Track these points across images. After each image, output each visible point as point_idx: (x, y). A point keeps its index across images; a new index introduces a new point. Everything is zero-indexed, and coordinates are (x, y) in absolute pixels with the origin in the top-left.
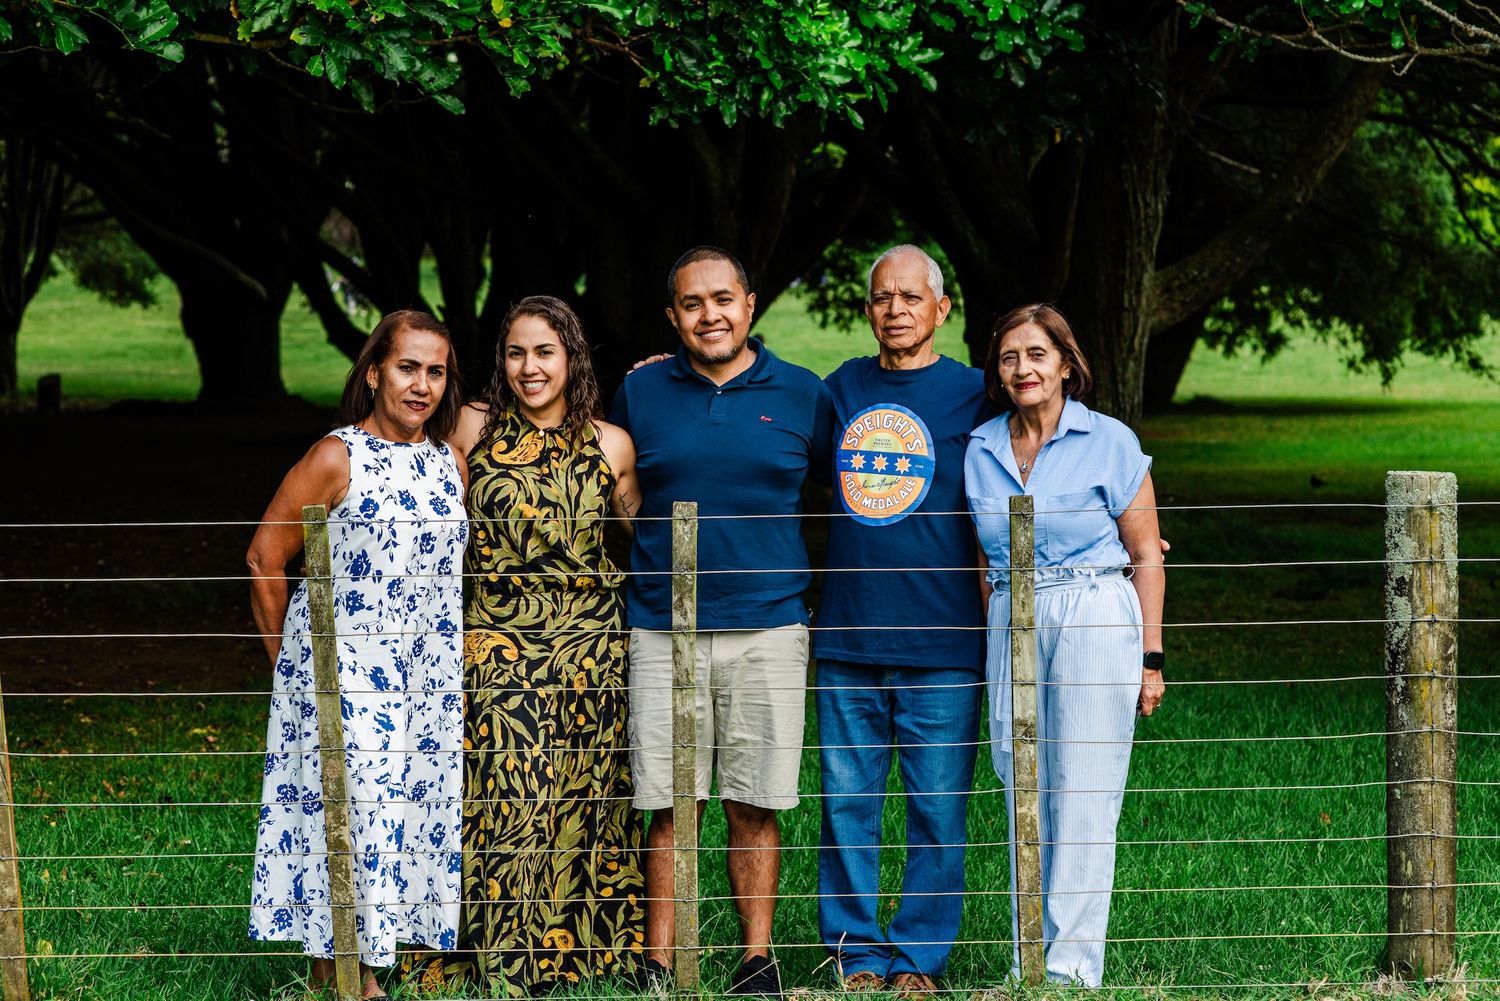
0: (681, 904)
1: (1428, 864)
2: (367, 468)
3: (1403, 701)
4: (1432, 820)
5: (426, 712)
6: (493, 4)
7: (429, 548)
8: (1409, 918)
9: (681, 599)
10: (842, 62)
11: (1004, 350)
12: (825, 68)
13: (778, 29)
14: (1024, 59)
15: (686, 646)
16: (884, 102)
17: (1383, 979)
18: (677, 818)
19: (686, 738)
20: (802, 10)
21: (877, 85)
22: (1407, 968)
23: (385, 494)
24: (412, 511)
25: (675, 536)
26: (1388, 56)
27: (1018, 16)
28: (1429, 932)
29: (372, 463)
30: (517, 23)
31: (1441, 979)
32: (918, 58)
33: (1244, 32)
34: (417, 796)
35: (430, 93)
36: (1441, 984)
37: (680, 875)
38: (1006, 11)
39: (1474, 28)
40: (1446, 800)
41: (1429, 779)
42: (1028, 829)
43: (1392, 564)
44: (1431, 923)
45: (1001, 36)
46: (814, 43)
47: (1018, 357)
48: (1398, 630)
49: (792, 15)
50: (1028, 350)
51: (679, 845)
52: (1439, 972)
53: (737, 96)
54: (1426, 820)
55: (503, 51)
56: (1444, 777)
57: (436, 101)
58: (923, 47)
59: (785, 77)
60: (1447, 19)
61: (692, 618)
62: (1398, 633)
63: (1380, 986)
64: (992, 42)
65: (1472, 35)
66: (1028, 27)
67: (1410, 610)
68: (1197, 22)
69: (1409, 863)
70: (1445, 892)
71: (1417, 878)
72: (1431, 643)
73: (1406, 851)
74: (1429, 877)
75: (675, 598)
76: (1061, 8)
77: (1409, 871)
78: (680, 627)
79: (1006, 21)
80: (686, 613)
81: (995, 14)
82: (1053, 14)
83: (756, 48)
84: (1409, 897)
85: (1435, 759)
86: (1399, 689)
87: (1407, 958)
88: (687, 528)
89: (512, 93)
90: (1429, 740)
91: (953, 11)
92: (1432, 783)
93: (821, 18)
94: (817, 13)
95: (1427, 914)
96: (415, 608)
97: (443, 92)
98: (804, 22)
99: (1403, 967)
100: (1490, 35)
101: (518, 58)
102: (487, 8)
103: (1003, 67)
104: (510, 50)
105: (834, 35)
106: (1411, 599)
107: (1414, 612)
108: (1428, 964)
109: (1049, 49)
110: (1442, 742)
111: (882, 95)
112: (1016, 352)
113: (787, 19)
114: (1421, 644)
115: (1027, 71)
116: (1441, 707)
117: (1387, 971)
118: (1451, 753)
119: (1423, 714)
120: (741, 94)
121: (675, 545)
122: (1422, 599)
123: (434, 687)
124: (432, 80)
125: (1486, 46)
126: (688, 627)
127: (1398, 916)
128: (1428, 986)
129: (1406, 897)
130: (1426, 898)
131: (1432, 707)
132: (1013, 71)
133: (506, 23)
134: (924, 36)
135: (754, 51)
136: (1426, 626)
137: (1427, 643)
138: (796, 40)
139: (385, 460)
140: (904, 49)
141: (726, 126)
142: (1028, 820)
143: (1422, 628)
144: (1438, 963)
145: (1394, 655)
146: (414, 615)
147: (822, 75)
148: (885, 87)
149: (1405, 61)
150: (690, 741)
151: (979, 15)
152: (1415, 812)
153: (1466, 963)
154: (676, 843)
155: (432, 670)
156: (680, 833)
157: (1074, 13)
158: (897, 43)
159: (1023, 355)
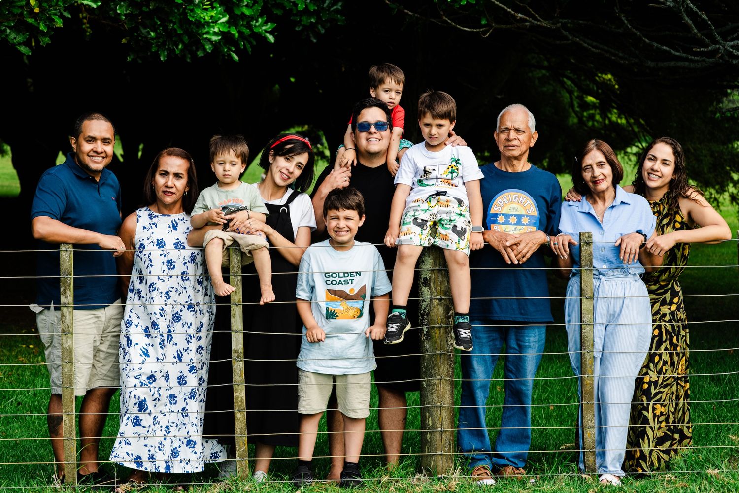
0: (67, 441)
1: (439, 419)
2: (144, 227)
3: (427, 339)
4: (441, 398)
5: (189, 352)
6: (30, 1)
7: (172, 267)
8: (430, 446)
9: (64, 290)
10: (216, 30)
11: (584, 165)
12: (207, 33)
13: (185, 14)
14: (317, 29)
15: (68, 313)
16: (250, 50)
17: (418, 475)
18: (64, 398)
19: (68, 358)
20: (198, 6)
21: (246, 42)
22: (429, 471)
23: (150, 241)
24: (161, 249)
25: (61, 259)
26: (480, 28)
27: (312, 8)
28: (440, 452)
29: (147, 225)
30: (43, 10)
31: (446, 476)
32: (264, 28)
33: (417, 17)
34: (193, 396)
35: (14, 45)
36: (445, 478)
37: (66, 427)
38: (306, 6)
39: (519, 15)
40: (448, 387)
41: (439, 377)
42: (240, 403)
43: (421, 271)
44: (441, 448)
45: (304, 18)
46: (202, 21)
47: (592, 168)
48: (424, 303)
49: (191, 8)
50: (596, 163)
51: (65, 412)
52: (445, 472)
53: (166, 47)
54: (438, 397)
55: (35, 24)
56: (447, 376)
57: (17, 48)
58: (266, 23)
59: (190, 38)
60: (507, 10)
61: (71, 299)
62: (424, 305)
63: (415, 480)
64: (301, 20)
65: (518, 18)
66: (316, 13)
67: (429, 293)
68: (395, 12)
69: (430, 418)
70: (448, 433)
71: (434, 426)
72: (440, 310)
73: (429, 413)
74: (440, 426)
75: (62, 289)
76: (333, 5)
77: (430, 422)
78: (64, 304)
79: (306, 11)
80: (68, 296)
81: (301, 7)
82: (329, 7)
83: (174, 23)
84: (430, 436)
85: (443, 367)
86: (425, 333)
87: (429, 466)
88: (67, 254)
89: (41, 44)
90: (439, 358)
91: (281, 6)
92: (441, 379)
93: (206, 10)
94: (205, 7)
95: (439, 444)
96: (170, 298)
97: (20, 44)
98: (198, 11)
99: (427, 470)
100: (528, 18)
101: (42, 27)
102: (28, 3)
103: (306, 33)
104: (39, 24)
105: (212, 17)
106: (430, 288)
107: (431, 294)
108: (439, 469)
109: (328, 25)
110: (446, 359)
111: (248, 46)
112: (591, 166)
113: (189, 10)
114: (435, 310)
115: (317, 34)
116: (445, 342)
117: (420, 472)
118: (451, 364)
119: (436, 345)
120: (169, 46)
121: (61, 263)
122: (435, 288)
123: (191, 339)
124: (15, 38)
125: (527, 24)
126: (68, 304)
127: (425, 445)
128: (439, 479)
129: (429, 435)
130: (438, 436)
131: (441, 341)
132: (311, 35)
133: (37, 10)
134: (267, 17)
135: (174, 25)
136: (438, 301)
137: (438, 310)
138: (193, 20)
139: (154, 224)
140: (257, 24)
141: (162, 61)
142: (240, 399)
143: (435, 303)
144: (445, 468)
145: (423, 315)
146: (170, 301)
147: (205, 36)
148: (250, 43)
149: (488, 31)
150: (70, 360)
151: (294, 8)
152: (433, 393)
153: (460, 468)
154: (63, 411)
155: (188, 330)
156: (66, 406)
157: (339, 6)
158: (255, 21)
159: (595, 167)
